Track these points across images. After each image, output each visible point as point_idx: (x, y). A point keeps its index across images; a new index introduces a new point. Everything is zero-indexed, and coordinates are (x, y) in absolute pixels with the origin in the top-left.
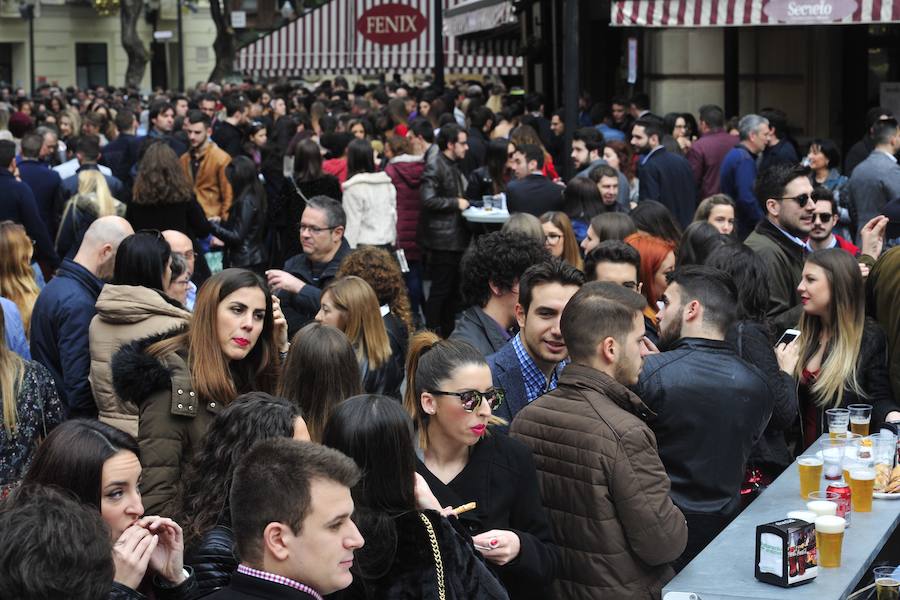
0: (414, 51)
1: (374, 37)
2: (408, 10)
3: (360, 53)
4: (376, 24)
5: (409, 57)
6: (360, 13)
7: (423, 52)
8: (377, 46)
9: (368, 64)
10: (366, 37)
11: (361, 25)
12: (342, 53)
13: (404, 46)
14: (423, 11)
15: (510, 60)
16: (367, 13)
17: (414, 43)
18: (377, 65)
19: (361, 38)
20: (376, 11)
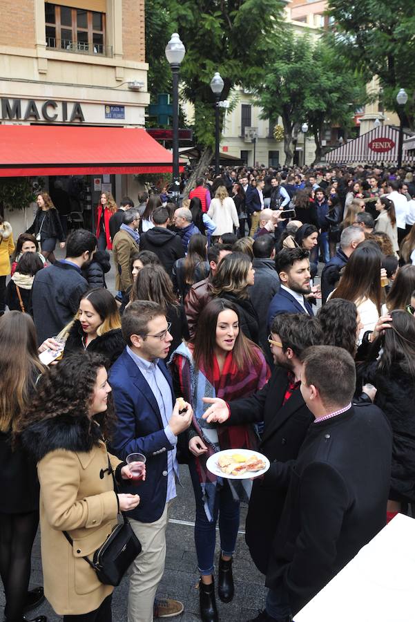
0: (389, 155)
1: (375, 150)
2: (388, 140)
3: (369, 155)
4: (376, 145)
5: (387, 157)
6: (370, 141)
7: (393, 155)
8: (376, 153)
9: (372, 159)
10: (372, 150)
11: (370, 145)
12: (363, 155)
13: (386, 153)
14: (394, 140)
16: (372, 141)
17: (390, 152)
18: (375, 159)
19: (370, 150)
20: (376, 140)
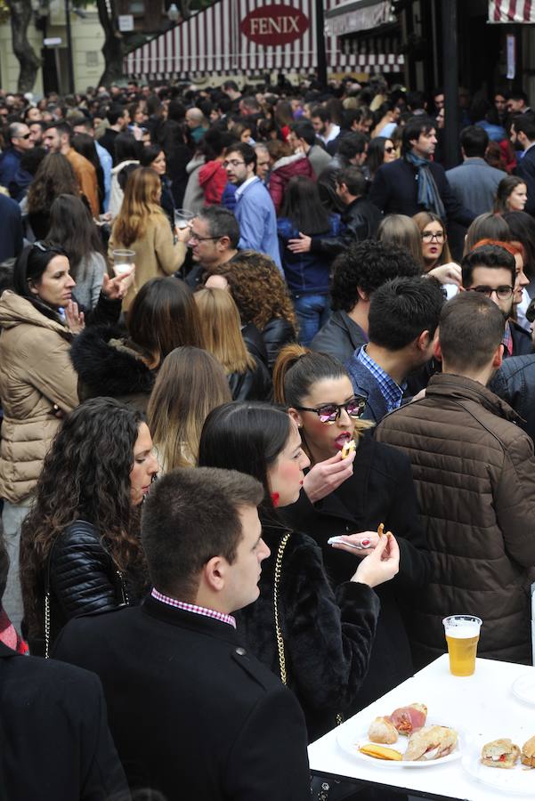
0: (297, 52)
1: (258, 39)
2: (290, 11)
3: (244, 54)
4: (259, 25)
5: (292, 57)
6: (244, 15)
7: (306, 52)
8: (261, 47)
9: (253, 66)
10: (250, 38)
11: (245, 27)
12: (227, 55)
13: (288, 46)
14: (305, 11)
15: (391, 58)
16: (250, 15)
17: (297, 43)
18: (261, 65)
19: (245, 40)
20: (259, 12)
